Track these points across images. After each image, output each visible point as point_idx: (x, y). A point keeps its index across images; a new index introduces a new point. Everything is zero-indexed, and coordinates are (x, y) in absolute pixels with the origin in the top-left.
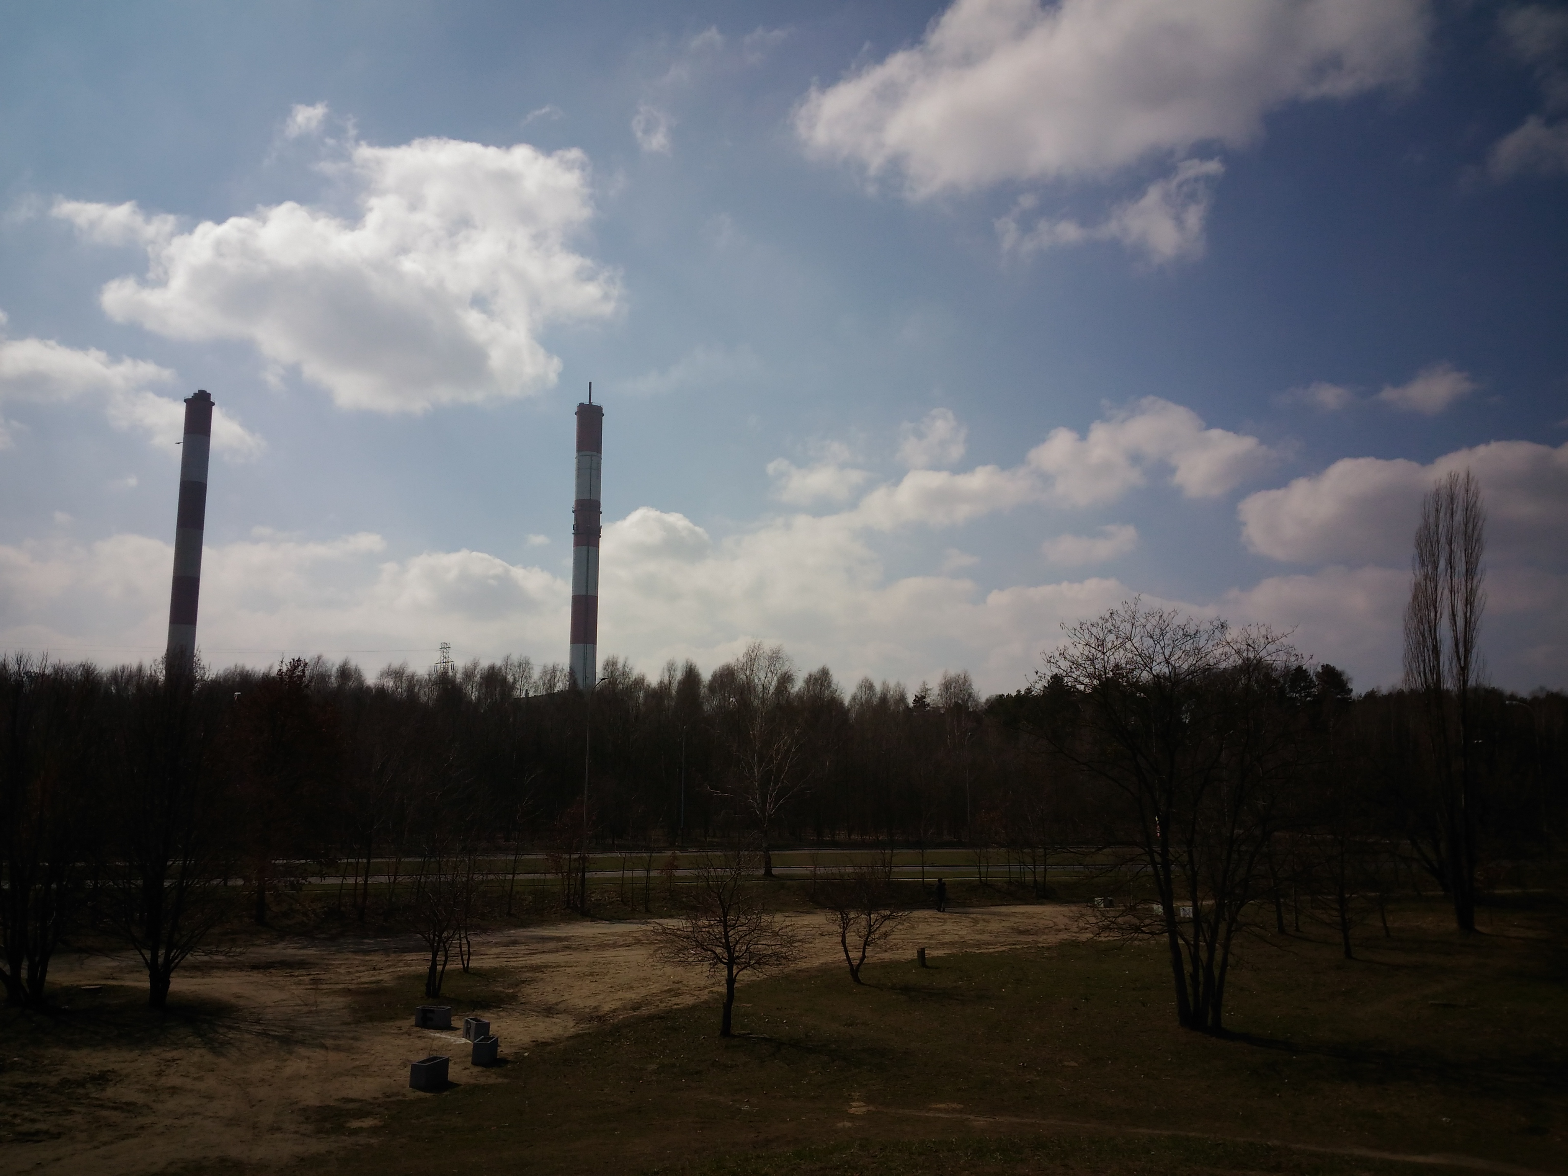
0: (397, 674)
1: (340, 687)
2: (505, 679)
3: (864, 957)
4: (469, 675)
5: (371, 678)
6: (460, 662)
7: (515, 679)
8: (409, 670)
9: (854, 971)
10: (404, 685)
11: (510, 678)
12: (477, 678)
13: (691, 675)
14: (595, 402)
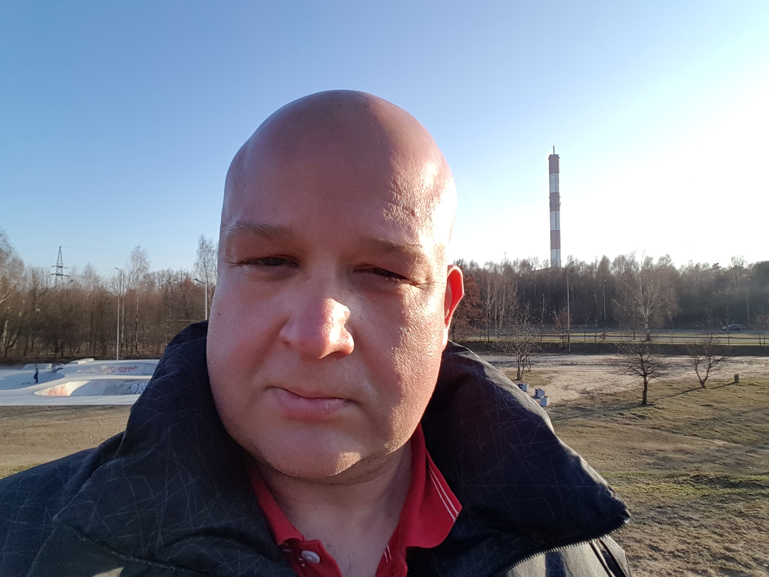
0: (491, 264)
1: (471, 269)
2: (529, 264)
3: (707, 377)
4: (515, 263)
5: (481, 266)
6: (511, 260)
7: (532, 264)
8: (494, 262)
9: (702, 382)
10: (494, 267)
11: (531, 264)
12: (519, 264)
13: (605, 262)
14: (556, 153)
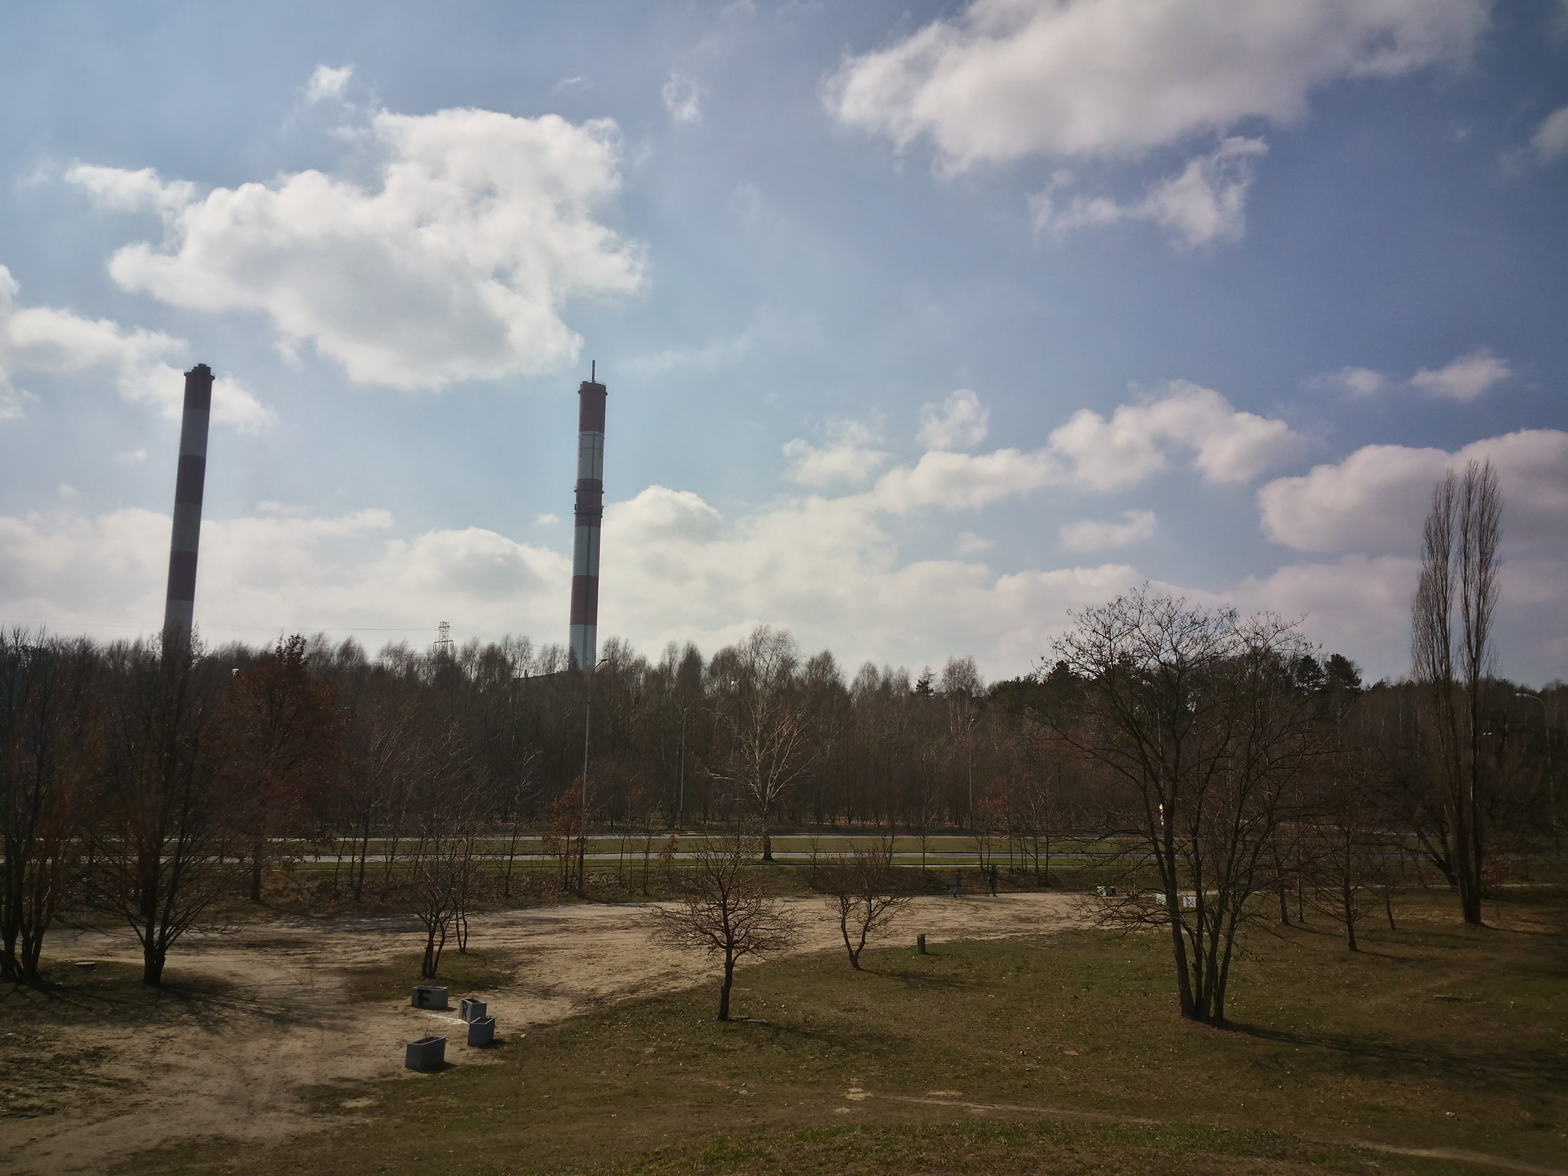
0: (397, 653)
1: (341, 664)
2: (504, 660)
3: (863, 942)
4: (468, 655)
5: (372, 655)
6: (459, 642)
7: (514, 660)
8: (409, 649)
9: (854, 957)
10: (405, 663)
11: (510, 659)
12: (477, 658)
13: (692, 659)
14: (598, 380)
